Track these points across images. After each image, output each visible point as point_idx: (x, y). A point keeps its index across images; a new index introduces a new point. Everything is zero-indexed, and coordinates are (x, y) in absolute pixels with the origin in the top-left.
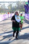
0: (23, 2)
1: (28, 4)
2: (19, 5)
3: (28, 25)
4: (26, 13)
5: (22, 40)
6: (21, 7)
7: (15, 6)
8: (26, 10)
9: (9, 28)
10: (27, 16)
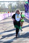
0: (23, 1)
1: (28, 3)
2: (19, 4)
3: (28, 23)
4: (26, 12)
5: (22, 38)
6: (20, 7)
7: (15, 6)
8: (26, 9)
9: (10, 27)
10: (27, 15)
